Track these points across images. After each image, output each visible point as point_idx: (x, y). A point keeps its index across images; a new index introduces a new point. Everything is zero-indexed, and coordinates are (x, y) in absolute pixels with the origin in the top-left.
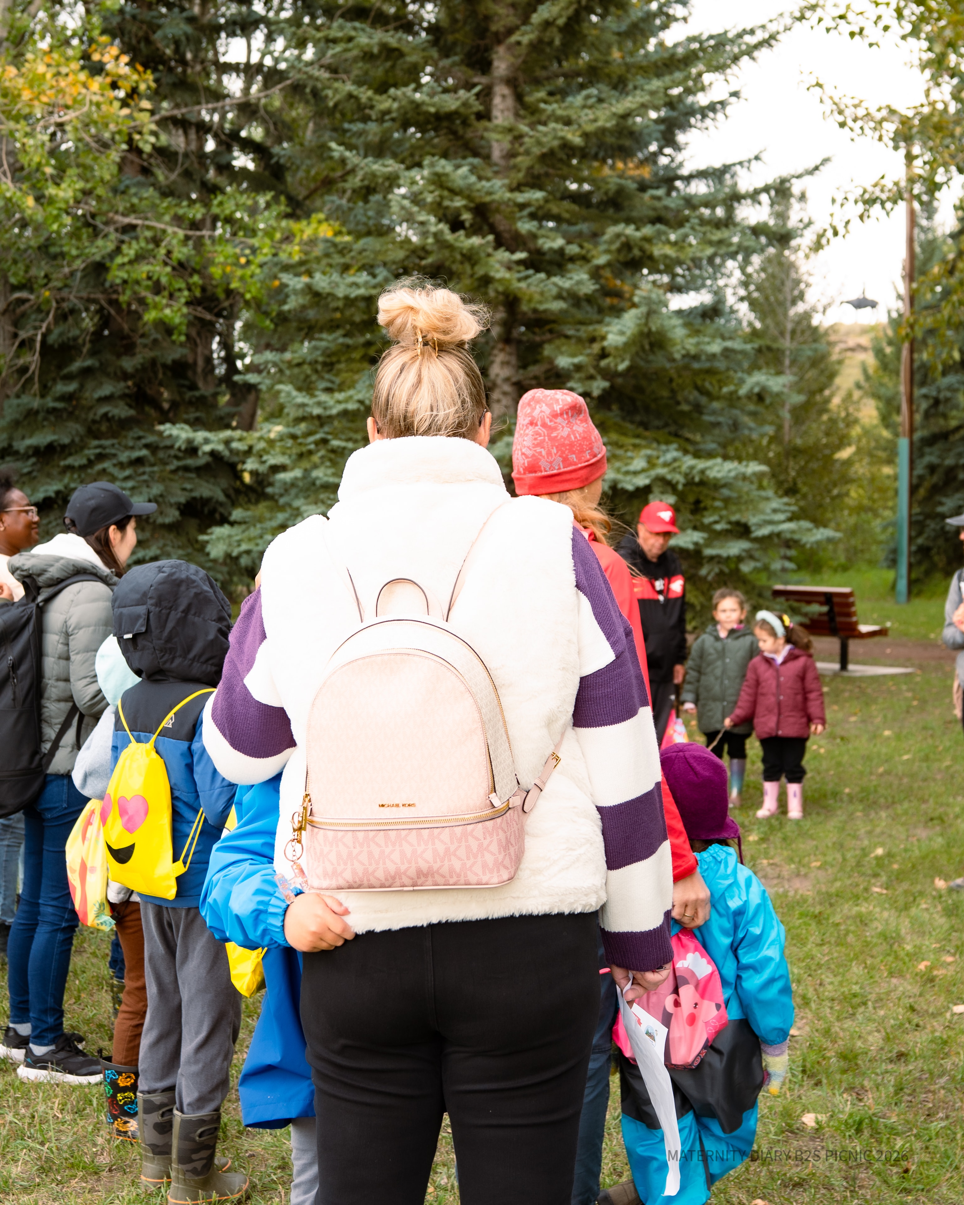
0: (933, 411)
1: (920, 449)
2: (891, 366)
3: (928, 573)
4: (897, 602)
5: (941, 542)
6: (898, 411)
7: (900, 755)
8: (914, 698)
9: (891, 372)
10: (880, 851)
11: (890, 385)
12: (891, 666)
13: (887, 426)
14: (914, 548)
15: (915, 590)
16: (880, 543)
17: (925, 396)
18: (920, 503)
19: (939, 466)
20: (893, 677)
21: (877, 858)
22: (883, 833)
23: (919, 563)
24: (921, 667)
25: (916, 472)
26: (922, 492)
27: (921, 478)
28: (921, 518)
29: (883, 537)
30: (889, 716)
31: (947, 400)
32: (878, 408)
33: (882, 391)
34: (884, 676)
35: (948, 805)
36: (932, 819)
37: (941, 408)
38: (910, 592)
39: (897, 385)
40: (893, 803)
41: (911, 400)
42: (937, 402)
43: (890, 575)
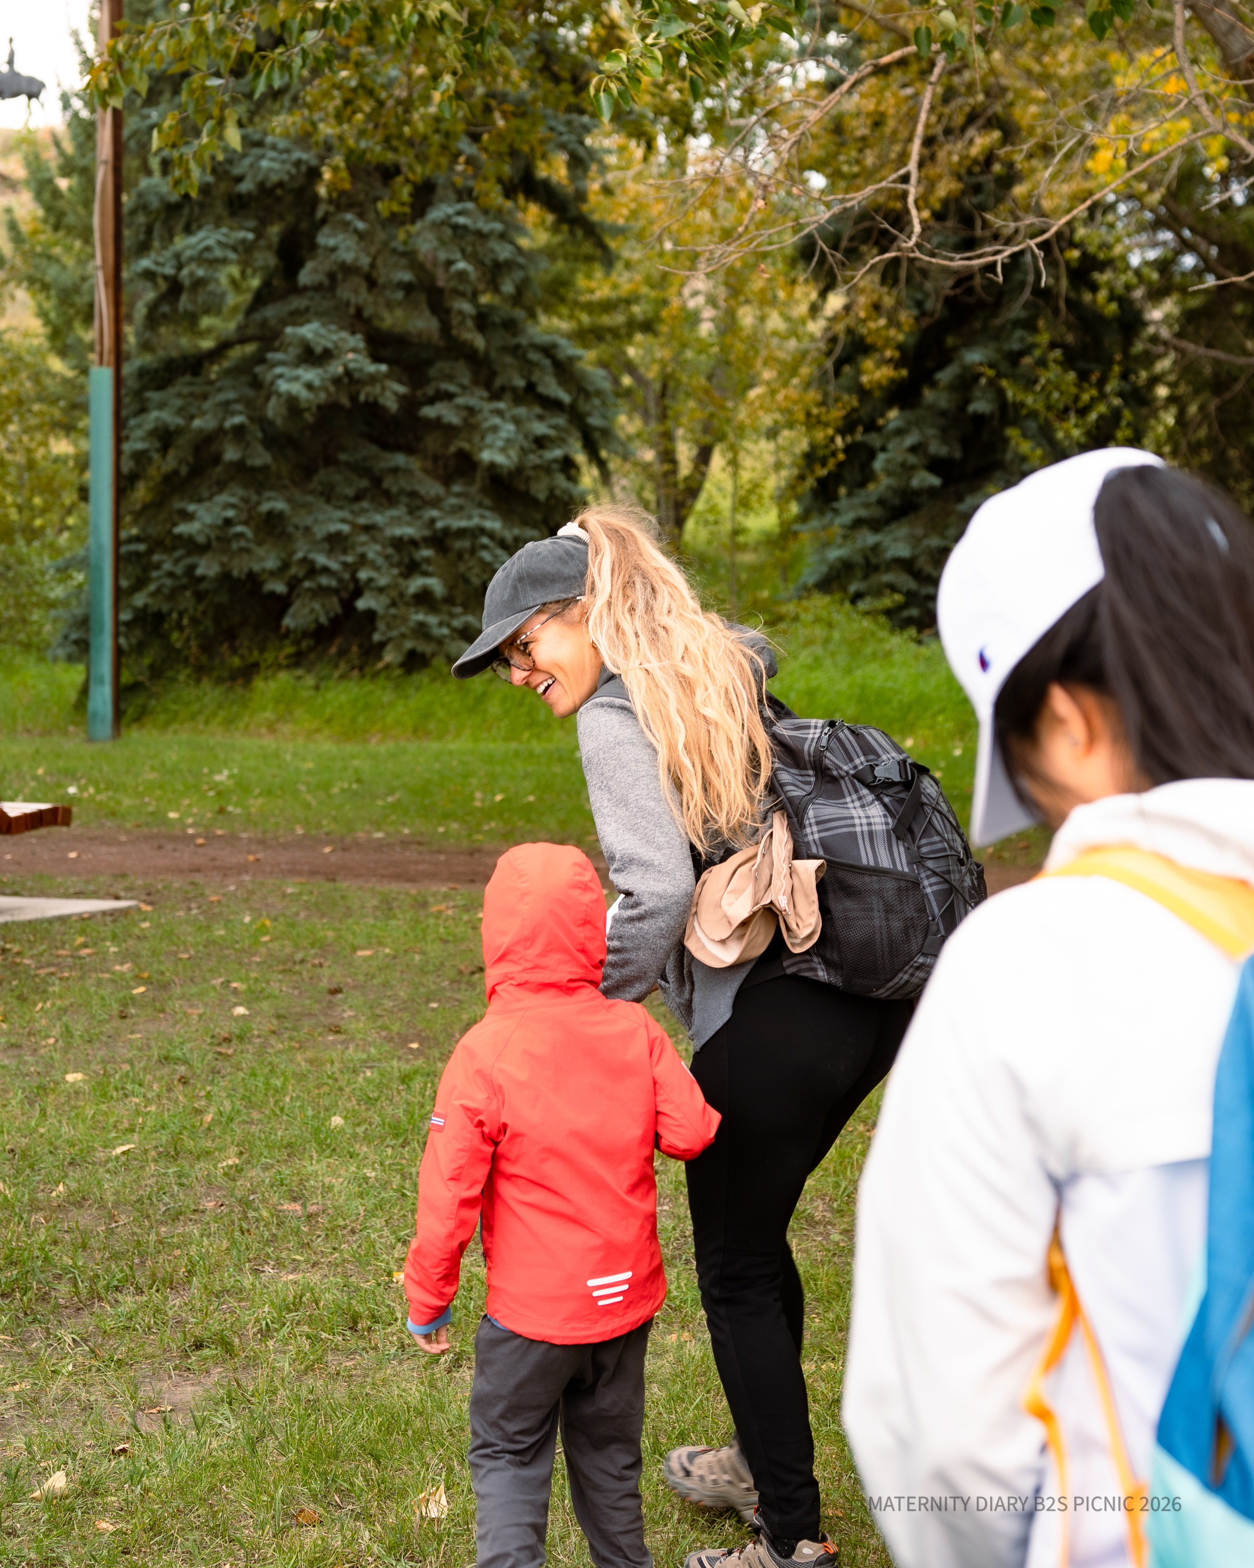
0: (165, 308)
1: (138, 394)
2: (70, 219)
3: (156, 672)
4: (91, 740)
5: (187, 600)
6: (88, 317)
7: (108, 1145)
8: (139, 980)
9: (70, 230)
10: (58, 1481)
11: (70, 261)
12: (79, 895)
13: (63, 353)
14: (126, 616)
15: (131, 711)
16: (52, 605)
17: (149, 275)
18: (138, 516)
19: (179, 431)
20: (85, 919)
21: (52, 1501)
22: (65, 1399)
23: (140, 648)
24: (150, 896)
25: (127, 447)
26: (141, 493)
27: (140, 457)
28: (142, 547)
29: (58, 592)
30: (78, 1029)
31: (198, 283)
32: (42, 314)
33: (52, 273)
34: (63, 919)
35: (238, 1292)
36: (199, 1345)
37: (184, 302)
38: (118, 714)
39: (84, 259)
40: (95, 1296)
41: (116, 285)
42: (175, 288)
43: (75, 675)
